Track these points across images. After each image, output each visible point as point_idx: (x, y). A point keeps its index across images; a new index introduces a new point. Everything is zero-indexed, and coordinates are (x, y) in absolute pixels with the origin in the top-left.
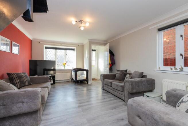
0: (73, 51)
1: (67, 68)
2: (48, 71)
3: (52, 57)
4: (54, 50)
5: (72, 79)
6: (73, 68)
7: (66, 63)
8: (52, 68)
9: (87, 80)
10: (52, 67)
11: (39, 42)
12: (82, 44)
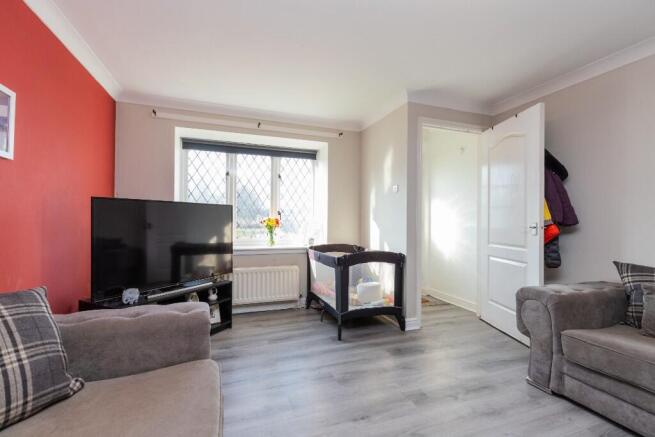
0: (309, 162)
3: (213, 187)
4: (223, 154)
5: (312, 297)
8: (213, 241)
9: (397, 311)
10: (211, 237)
11: (154, 110)
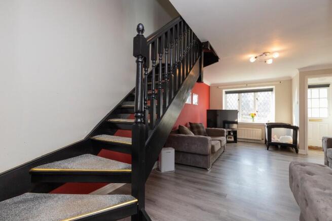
0: (270, 92)
1: (257, 120)
2: (231, 125)
3: (234, 104)
4: (237, 94)
6: (269, 121)
7: (256, 113)
8: (235, 120)
9: (294, 146)
11: (217, 86)
12: (290, 77)
